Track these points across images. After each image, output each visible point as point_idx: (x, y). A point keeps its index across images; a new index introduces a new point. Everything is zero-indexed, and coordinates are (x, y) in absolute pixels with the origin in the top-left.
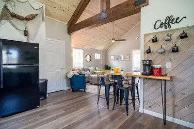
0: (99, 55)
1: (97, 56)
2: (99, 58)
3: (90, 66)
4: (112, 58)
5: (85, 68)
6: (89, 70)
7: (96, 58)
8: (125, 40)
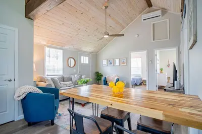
0: (87, 58)
1: (85, 60)
2: (87, 62)
3: (73, 74)
4: (105, 62)
5: (65, 76)
6: (71, 80)
7: (82, 62)
8: (123, 35)
